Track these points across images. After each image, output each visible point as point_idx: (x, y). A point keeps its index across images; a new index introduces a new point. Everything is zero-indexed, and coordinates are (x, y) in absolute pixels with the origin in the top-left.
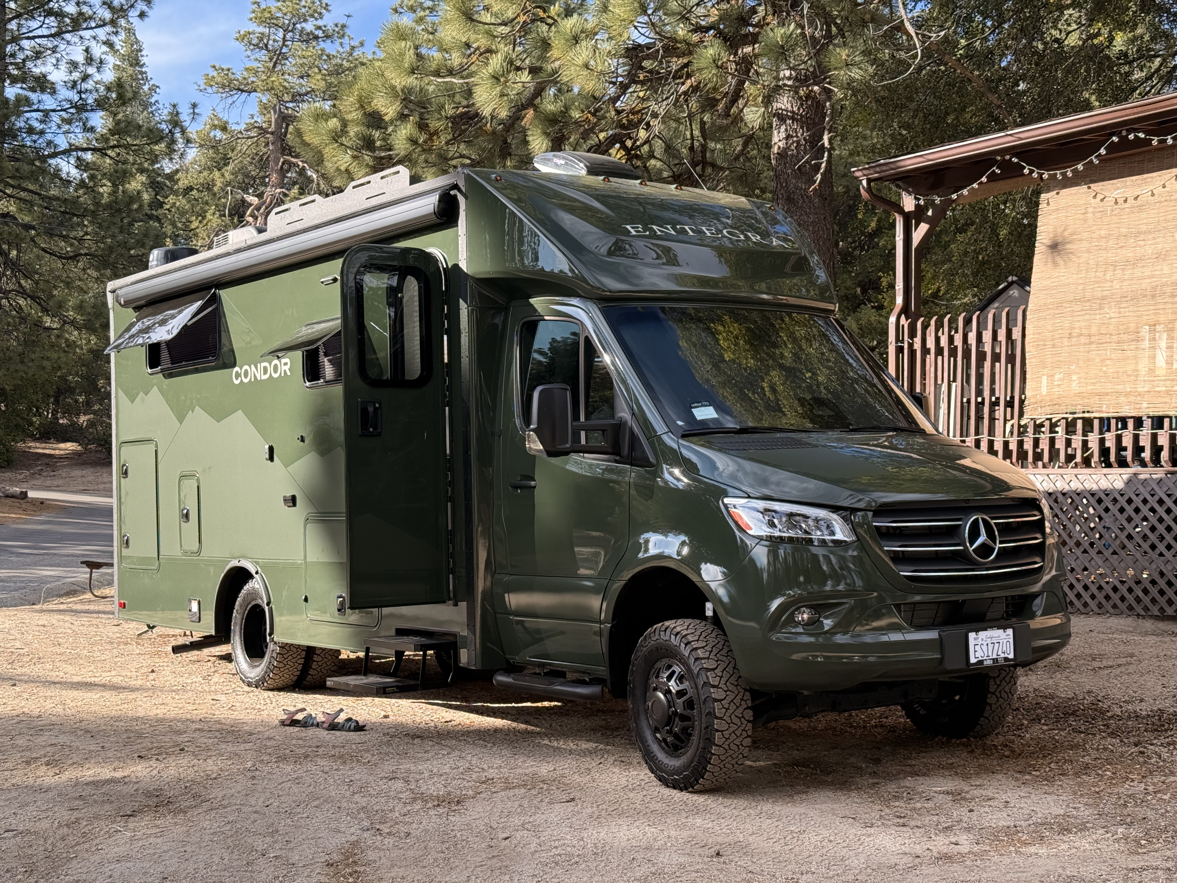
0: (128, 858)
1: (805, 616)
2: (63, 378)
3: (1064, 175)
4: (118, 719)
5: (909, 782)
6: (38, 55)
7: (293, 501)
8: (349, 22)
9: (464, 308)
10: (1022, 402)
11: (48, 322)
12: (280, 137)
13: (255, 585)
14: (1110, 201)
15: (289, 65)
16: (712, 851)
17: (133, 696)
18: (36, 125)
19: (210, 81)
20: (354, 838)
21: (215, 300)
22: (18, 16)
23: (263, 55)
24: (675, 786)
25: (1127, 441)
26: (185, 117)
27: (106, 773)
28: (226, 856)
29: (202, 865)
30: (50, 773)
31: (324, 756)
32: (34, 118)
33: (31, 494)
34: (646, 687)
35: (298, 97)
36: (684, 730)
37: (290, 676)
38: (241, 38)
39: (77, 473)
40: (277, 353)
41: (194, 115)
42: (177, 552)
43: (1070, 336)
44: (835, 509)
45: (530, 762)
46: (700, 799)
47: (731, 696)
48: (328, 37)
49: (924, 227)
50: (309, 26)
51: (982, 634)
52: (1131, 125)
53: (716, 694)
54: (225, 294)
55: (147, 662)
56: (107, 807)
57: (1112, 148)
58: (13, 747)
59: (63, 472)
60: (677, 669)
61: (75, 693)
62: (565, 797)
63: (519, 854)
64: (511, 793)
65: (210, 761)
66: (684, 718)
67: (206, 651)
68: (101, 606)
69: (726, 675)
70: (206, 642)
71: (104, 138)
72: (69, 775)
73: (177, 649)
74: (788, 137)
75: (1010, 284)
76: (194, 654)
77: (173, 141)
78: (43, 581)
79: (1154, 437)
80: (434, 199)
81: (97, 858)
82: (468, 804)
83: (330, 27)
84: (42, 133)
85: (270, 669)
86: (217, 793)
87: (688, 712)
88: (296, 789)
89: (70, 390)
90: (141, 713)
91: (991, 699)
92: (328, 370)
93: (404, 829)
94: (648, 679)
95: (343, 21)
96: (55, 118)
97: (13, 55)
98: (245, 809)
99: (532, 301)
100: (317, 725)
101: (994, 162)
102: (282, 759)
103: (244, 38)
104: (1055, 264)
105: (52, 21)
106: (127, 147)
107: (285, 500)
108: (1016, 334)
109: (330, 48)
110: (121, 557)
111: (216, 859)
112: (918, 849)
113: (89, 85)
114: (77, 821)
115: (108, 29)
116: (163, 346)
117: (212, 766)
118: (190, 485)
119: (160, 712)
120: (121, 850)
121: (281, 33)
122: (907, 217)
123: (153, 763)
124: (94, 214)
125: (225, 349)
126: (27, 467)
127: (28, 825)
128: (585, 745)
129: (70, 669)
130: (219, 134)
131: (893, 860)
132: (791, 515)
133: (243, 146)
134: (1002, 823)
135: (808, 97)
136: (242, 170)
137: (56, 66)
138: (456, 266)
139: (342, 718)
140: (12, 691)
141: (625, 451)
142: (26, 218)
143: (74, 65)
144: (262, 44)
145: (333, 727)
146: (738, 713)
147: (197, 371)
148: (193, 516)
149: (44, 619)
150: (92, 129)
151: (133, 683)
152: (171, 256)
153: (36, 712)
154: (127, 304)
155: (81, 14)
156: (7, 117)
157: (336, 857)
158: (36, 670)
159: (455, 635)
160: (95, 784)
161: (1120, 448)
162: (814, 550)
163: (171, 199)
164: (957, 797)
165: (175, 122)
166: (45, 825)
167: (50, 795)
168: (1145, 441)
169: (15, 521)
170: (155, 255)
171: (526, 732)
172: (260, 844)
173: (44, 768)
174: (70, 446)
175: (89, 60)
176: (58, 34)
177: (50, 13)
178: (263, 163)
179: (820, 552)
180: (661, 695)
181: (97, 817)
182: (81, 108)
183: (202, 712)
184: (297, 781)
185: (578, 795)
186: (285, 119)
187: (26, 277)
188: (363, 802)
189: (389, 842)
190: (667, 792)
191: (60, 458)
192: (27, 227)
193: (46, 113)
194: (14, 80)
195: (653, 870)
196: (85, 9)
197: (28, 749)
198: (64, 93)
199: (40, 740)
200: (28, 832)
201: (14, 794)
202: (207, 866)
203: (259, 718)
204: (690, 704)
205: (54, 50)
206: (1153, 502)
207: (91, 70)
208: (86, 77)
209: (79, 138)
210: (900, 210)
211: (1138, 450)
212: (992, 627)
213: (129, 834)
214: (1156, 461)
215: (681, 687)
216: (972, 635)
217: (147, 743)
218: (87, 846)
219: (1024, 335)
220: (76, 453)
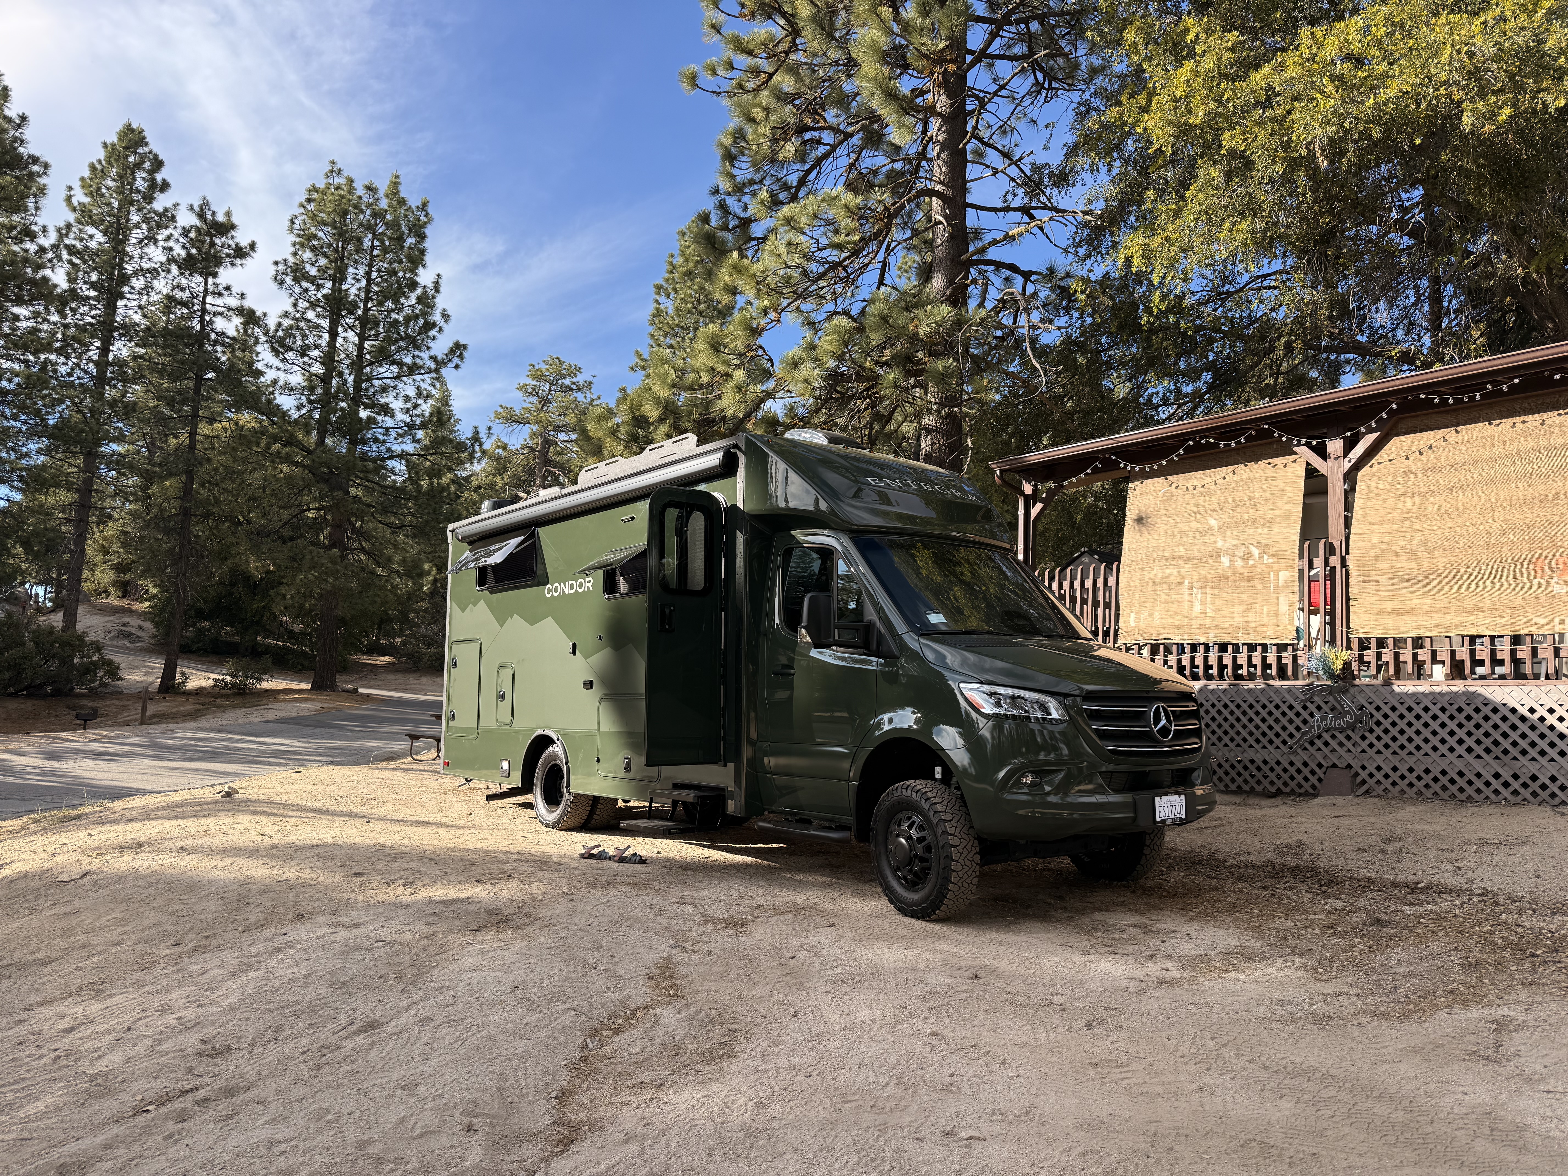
0: (481, 968)
1: (1028, 780)
2: (385, 611)
3: (1151, 468)
4: (453, 850)
5: (1097, 916)
6: (384, 390)
7: (589, 685)
8: (594, 380)
9: (740, 538)
10: (1116, 632)
11: (379, 571)
12: (544, 453)
13: (556, 749)
14: (1182, 488)
15: (552, 407)
16: (970, 973)
17: (460, 832)
18: (380, 437)
19: (498, 415)
20: (665, 954)
21: (534, 535)
22: (371, 364)
23: (534, 400)
24: (914, 915)
25: (1199, 661)
26: (483, 435)
27: (452, 893)
28: (564, 968)
29: (546, 976)
30: (407, 892)
31: (622, 883)
32: (379, 433)
33: (361, 690)
34: (887, 835)
35: (558, 428)
36: (923, 869)
37: (579, 819)
38: (520, 388)
39: (391, 677)
40: (585, 573)
41: (489, 434)
42: (493, 724)
43: (1154, 584)
44: (1052, 694)
45: (785, 893)
46: (937, 927)
47: (964, 843)
48: (579, 389)
49: (1039, 506)
50: (567, 382)
51: (1165, 798)
52: (1203, 433)
53: (953, 841)
54: (542, 532)
55: (465, 807)
56: (457, 922)
57: (1188, 450)
58: (376, 870)
59: (382, 676)
60: (916, 819)
61: (415, 829)
62: (824, 922)
63: (808, 972)
64: (782, 918)
65: (534, 886)
66: (922, 860)
67: (507, 801)
68: (421, 767)
69: (960, 826)
70: (513, 792)
71: (426, 448)
72: (423, 894)
73: (490, 798)
74: (933, 444)
75: (1083, 554)
76: (498, 802)
77: (474, 451)
78: (370, 750)
79: (1220, 659)
80: (719, 455)
81: (455, 967)
82: (750, 926)
83: (581, 383)
84: (384, 442)
85: (564, 814)
86: (544, 913)
87: (927, 855)
88: (608, 911)
89: (390, 620)
90: (470, 846)
91: (1147, 851)
92: (623, 586)
93: (705, 947)
94: (888, 827)
95: (590, 379)
96: (393, 433)
97: (367, 390)
98: (572, 927)
99: (793, 533)
100: (610, 858)
101: (1097, 459)
102: (590, 885)
103: (522, 388)
104: (1140, 531)
105: (395, 369)
106: (442, 454)
107: (584, 684)
108: (1112, 582)
109: (580, 396)
110: (448, 728)
111: (556, 970)
112: (1139, 973)
113: (417, 412)
114: (434, 934)
115: (433, 375)
116: (489, 570)
117: (536, 889)
118: (507, 674)
119: (485, 845)
120: (474, 961)
121: (547, 386)
122: (1027, 498)
123: (488, 886)
124: (416, 498)
125: (539, 572)
126: (357, 672)
127: (395, 937)
128: (822, 879)
129: (408, 811)
130: (501, 451)
131: (1124, 984)
132: (1013, 698)
133: (519, 459)
134: (1194, 952)
135: (948, 416)
136: (516, 476)
137: (396, 398)
138: (734, 506)
139: (628, 854)
140: (367, 827)
141: (874, 646)
142: (368, 500)
143: (407, 399)
144: (534, 392)
145: (622, 860)
146: (970, 856)
147: (517, 588)
148: (508, 696)
149: (382, 774)
150: (418, 441)
151: (457, 822)
152: (497, 505)
153: (389, 843)
154: (463, 539)
155: (415, 364)
156: (360, 430)
157: (655, 971)
158: (382, 812)
159: (723, 790)
160: (446, 903)
161: (1193, 665)
162: (1032, 726)
163: (466, 493)
164: (1146, 930)
165: (476, 438)
166: (408, 936)
167: (410, 911)
168: (1213, 661)
169: (350, 708)
170: (486, 504)
171: (769, 867)
172: (591, 958)
173: (401, 889)
174: (387, 659)
175: (419, 395)
176: (398, 377)
177: (393, 363)
178: (531, 471)
179: (1036, 727)
180: (903, 841)
181: (450, 931)
182: (411, 427)
183: (517, 846)
184: (608, 903)
185: (836, 921)
186: (548, 443)
187: (366, 540)
188: (665, 922)
189: (695, 958)
190: (907, 920)
191: (380, 666)
192: (369, 506)
193: (387, 429)
194: (366, 407)
195: (928, 989)
196: (418, 361)
197: (387, 872)
198: (400, 416)
199: (396, 865)
200: (395, 943)
201: (380, 910)
202: (551, 977)
203: (562, 852)
204: (928, 849)
205: (395, 388)
206: (1219, 706)
207: (420, 401)
208: (416, 406)
209: (410, 448)
210: (1022, 493)
211: (1208, 667)
212: (1171, 793)
213: (479, 947)
214: (1221, 676)
215: (921, 834)
216: (1157, 799)
217: (480, 870)
218: (445, 956)
219: (1117, 583)
220: (390, 663)
